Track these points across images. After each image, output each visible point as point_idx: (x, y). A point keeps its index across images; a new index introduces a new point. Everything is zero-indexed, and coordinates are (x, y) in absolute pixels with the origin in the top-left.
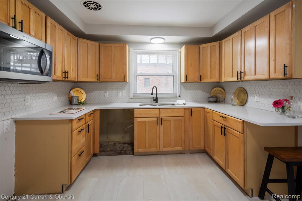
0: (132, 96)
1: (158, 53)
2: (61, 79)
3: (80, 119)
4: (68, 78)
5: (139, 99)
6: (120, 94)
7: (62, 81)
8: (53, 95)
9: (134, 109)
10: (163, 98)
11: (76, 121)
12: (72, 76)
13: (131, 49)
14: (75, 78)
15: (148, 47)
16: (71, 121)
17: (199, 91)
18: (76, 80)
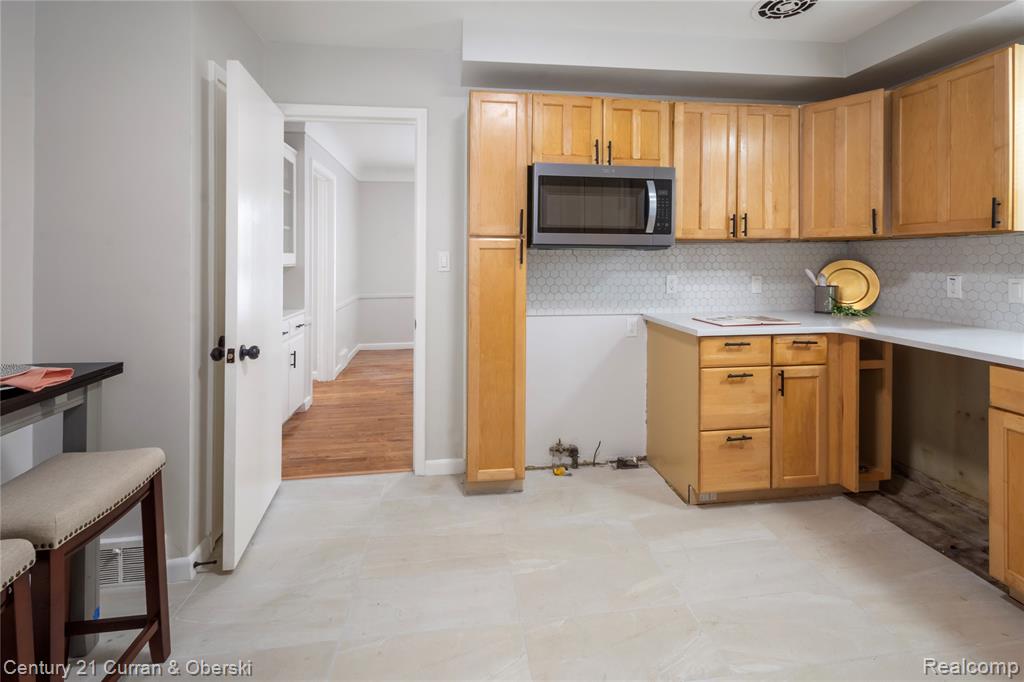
2: (722, 237)
3: (735, 343)
4: (745, 232)
7: (727, 241)
8: (747, 278)
9: (988, 364)
11: (719, 343)
12: (767, 226)
14: (789, 230)
16: (699, 339)
18: (795, 234)
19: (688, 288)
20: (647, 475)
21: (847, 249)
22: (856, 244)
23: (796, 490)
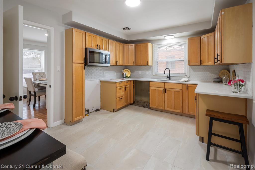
0: (154, 74)
1: (174, 45)
2: (115, 65)
3: (120, 83)
4: (118, 64)
5: (159, 77)
6: (147, 73)
7: (116, 66)
8: (114, 72)
9: (149, 82)
10: (175, 77)
11: (118, 83)
12: (120, 63)
13: (154, 45)
14: (122, 64)
15: (164, 42)
16: (116, 83)
17: (207, 73)
18: (123, 65)
19: (107, 74)
20: (102, 111)
21: (126, 67)
22: (127, 66)
23: (127, 105)
